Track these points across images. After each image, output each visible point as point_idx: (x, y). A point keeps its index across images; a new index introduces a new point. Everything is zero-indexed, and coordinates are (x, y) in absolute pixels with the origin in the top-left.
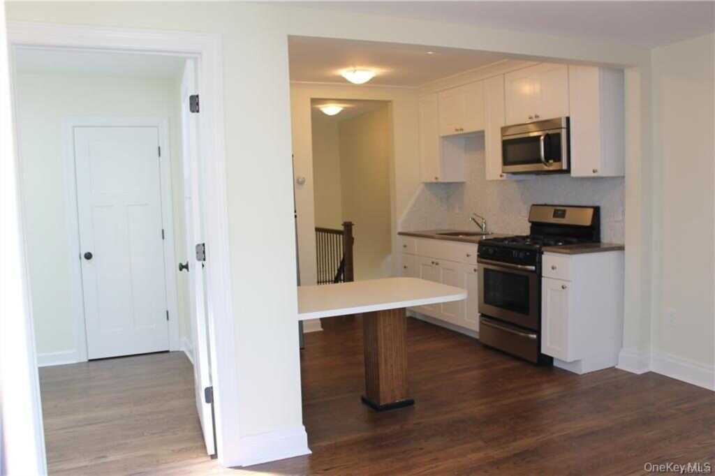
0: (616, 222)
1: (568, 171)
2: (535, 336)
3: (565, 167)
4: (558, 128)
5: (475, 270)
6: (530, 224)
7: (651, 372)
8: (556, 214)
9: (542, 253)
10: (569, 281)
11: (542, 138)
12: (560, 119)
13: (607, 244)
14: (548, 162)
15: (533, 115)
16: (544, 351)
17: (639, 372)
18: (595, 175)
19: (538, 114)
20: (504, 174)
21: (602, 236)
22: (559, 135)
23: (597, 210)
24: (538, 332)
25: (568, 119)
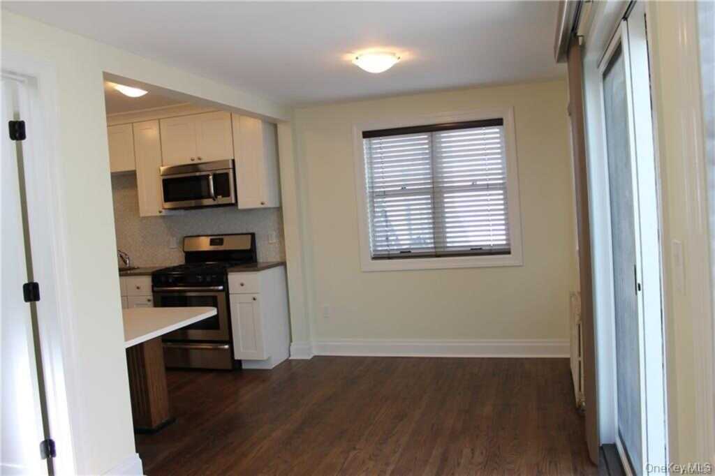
0: (271, 244)
1: (236, 204)
2: (227, 347)
3: (233, 201)
4: (225, 169)
5: (149, 300)
6: (184, 254)
7: (315, 357)
8: (212, 242)
9: (227, 275)
10: (257, 293)
11: (211, 177)
12: (228, 161)
13: (263, 262)
14: (216, 197)
15: (196, 158)
16: (236, 358)
17: (309, 358)
18: (262, 206)
19: (202, 157)
20: (163, 210)
21: (258, 257)
22: (227, 174)
23: (253, 235)
24: (230, 342)
25: (233, 161)
